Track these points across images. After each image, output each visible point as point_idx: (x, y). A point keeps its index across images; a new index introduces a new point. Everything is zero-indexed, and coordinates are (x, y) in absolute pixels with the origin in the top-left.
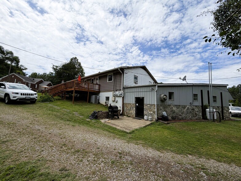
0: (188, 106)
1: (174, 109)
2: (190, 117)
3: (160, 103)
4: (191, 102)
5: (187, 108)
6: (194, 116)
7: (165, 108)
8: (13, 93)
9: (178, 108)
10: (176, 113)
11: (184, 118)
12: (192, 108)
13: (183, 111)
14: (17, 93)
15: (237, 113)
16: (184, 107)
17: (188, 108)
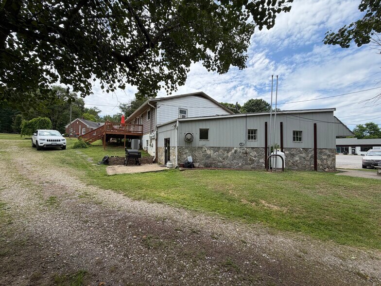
0: (235, 149)
1: (208, 152)
2: (240, 164)
3: (183, 145)
4: (244, 142)
5: (233, 151)
6: (247, 164)
7: (193, 151)
8: (41, 140)
9: (215, 151)
10: (213, 158)
11: (228, 166)
12: (244, 151)
13: (226, 155)
14: (44, 140)
15: (369, 161)
16: (228, 150)
17: (236, 152)
